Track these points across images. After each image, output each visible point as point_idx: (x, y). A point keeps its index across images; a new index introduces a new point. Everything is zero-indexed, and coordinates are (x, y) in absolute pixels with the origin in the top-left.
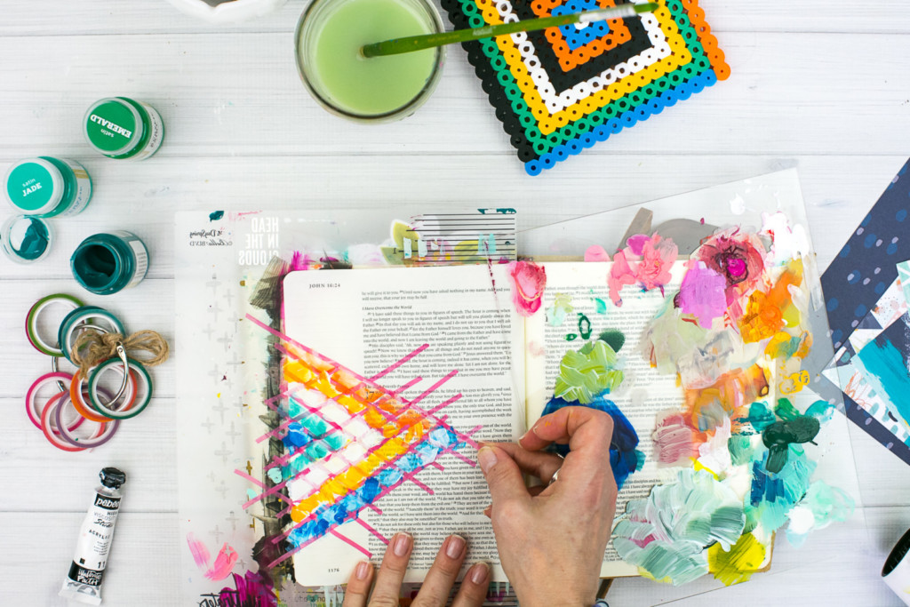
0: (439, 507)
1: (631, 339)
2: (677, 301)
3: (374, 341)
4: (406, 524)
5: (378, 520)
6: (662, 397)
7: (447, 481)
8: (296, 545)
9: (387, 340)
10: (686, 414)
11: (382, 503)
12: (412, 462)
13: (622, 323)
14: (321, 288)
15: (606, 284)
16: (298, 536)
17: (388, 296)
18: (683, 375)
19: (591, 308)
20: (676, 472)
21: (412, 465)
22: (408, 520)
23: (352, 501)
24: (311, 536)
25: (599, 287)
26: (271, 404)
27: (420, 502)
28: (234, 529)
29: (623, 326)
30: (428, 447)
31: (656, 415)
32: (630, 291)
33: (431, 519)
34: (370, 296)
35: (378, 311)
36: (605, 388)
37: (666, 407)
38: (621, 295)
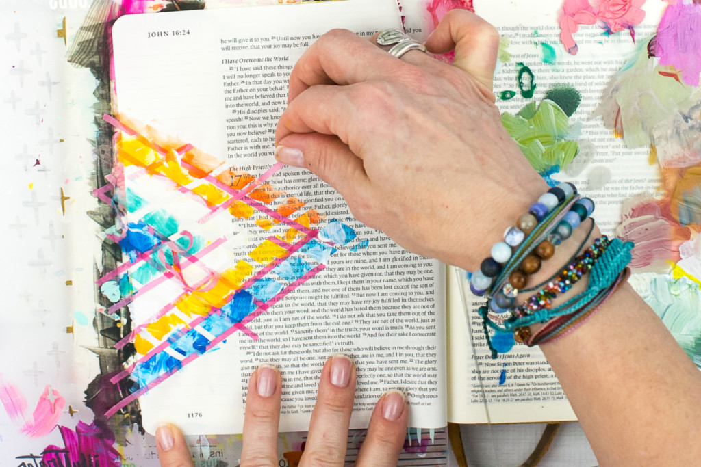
0: (335, 327)
1: (590, 98)
2: (652, 49)
3: (239, 105)
4: (291, 352)
5: (253, 347)
6: (630, 178)
7: (345, 293)
8: (142, 385)
9: (257, 104)
10: (662, 202)
11: (258, 324)
12: (296, 267)
13: (577, 77)
14: (164, 37)
15: (556, 25)
16: (144, 372)
17: (256, 44)
18: (658, 148)
19: (535, 56)
20: (648, 281)
21: (297, 271)
22: (293, 346)
23: (218, 322)
24: (162, 372)
25: (547, 28)
26: (102, 195)
27: (309, 321)
28: (59, 365)
29: (578, 81)
30: (318, 247)
31: (622, 202)
32: (588, 34)
33: (324, 344)
34: (232, 45)
35: (244, 65)
36: (553, 164)
37: (636, 192)
38: (576, 38)
